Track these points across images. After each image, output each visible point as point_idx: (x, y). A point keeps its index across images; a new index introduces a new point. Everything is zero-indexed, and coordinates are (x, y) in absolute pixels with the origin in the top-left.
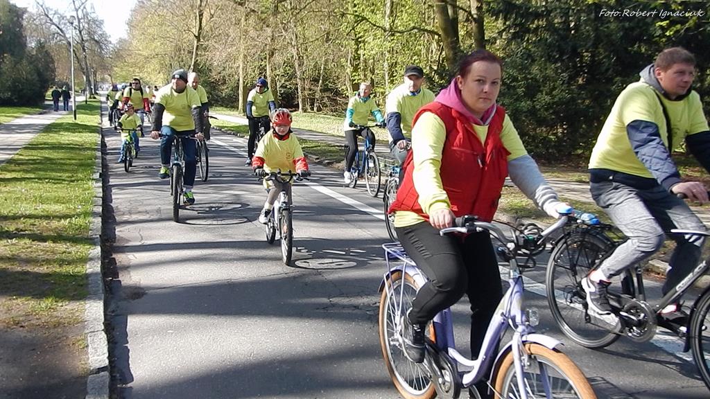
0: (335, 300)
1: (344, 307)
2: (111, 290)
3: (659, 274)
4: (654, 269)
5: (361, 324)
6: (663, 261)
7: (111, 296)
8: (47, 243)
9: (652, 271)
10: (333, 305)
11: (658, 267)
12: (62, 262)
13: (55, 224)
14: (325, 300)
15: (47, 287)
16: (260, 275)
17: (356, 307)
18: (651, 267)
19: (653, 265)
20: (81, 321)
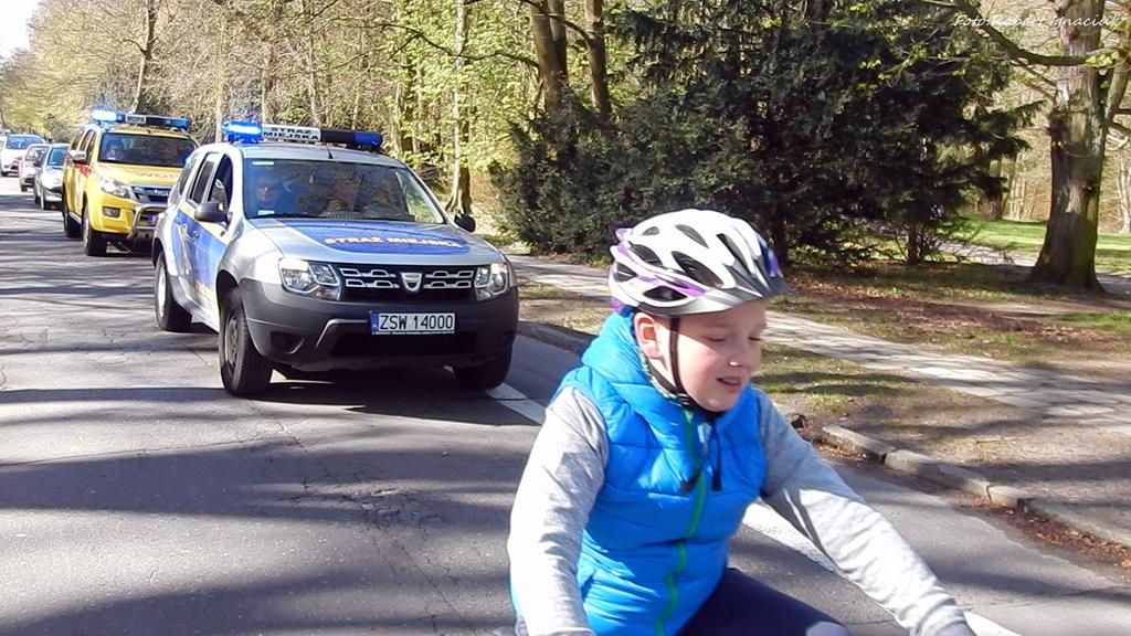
0: (313, 488)
1: (326, 497)
3: (836, 447)
4: (829, 440)
5: (348, 524)
6: (842, 427)
9: (826, 443)
10: (308, 496)
11: (835, 437)
14: (298, 488)
16: (197, 443)
17: (346, 498)
18: (824, 437)
19: (829, 434)
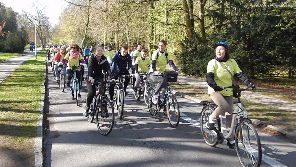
0: (136, 140)
1: (140, 143)
2: (46, 134)
6: (273, 126)
7: (46, 136)
8: (21, 113)
10: (135, 142)
12: (27, 121)
13: (25, 105)
15: (20, 132)
17: (145, 143)
18: (268, 128)
20: (33, 148)
